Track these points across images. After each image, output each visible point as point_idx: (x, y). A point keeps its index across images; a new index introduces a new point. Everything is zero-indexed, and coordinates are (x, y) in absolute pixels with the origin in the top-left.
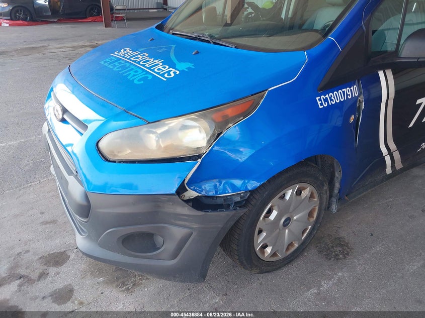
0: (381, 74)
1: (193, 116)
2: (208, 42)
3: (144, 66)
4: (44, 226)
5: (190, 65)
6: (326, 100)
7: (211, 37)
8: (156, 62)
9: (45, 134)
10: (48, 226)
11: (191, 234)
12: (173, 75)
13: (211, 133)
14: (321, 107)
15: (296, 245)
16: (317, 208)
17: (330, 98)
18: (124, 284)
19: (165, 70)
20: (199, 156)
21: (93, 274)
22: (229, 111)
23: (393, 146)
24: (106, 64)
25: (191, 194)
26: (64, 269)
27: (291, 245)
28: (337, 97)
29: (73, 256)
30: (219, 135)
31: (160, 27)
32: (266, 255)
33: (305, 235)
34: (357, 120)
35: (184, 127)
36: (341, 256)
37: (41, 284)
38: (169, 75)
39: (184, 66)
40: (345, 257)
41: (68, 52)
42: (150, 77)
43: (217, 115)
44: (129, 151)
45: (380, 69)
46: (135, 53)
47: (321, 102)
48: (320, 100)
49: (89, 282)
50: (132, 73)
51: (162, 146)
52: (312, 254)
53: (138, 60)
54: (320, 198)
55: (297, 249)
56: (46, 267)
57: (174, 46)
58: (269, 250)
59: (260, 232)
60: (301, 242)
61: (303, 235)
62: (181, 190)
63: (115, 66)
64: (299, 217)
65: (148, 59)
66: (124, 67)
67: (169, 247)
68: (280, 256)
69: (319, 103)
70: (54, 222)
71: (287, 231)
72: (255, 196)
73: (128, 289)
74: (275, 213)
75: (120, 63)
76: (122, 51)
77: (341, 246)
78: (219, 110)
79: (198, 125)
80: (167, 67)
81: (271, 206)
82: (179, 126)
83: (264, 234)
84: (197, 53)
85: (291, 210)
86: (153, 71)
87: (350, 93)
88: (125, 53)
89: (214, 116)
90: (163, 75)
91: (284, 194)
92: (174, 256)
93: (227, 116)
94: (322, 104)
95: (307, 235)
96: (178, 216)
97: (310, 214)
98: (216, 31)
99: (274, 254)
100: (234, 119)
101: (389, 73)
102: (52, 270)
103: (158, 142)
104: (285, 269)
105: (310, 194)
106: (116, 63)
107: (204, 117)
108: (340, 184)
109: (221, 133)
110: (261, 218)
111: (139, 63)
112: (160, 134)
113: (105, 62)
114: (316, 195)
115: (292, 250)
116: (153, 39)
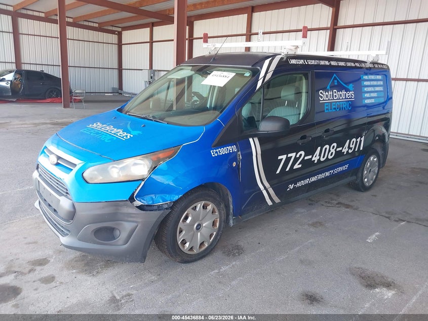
0: (251, 140)
1: (138, 158)
2: (152, 120)
3: (111, 132)
4: (28, 245)
5: (140, 132)
6: (216, 152)
7: (154, 117)
8: (119, 130)
9: (36, 178)
10: (31, 245)
11: (137, 226)
12: (129, 137)
13: (150, 166)
14: (213, 156)
15: (206, 245)
16: (218, 219)
17: (219, 151)
18: (90, 273)
19: (124, 135)
20: (143, 180)
21: (68, 269)
22: (161, 155)
23: (267, 185)
24: (85, 132)
25: (138, 203)
26: (46, 267)
27: (202, 244)
28: (223, 151)
29: (52, 260)
30: (155, 168)
31: (120, 110)
32: (185, 248)
33: (212, 238)
34: (237, 165)
35: (135, 164)
36: (237, 254)
37: (31, 275)
38: (127, 137)
39: (136, 133)
40: (239, 255)
41: (30, 128)
42: (115, 138)
43: (154, 157)
44: (101, 178)
45: (250, 137)
46: (104, 126)
47: (214, 153)
48: (213, 152)
49: (65, 272)
50: (103, 136)
51: (121, 175)
52: (218, 254)
53: (106, 130)
54: (220, 213)
55: (207, 248)
56: (33, 267)
57: (130, 122)
58: (187, 245)
59: (181, 231)
60: (210, 243)
61: (210, 239)
62: (132, 199)
63: (91, 133)
64: (207, 225)
65: (113, 129)
66: (97, 133)
67: (124, 235)
68: (195, 251)
69: (212, 153)
70: (35, 243)
71: (199, 234)
72: (177, 206)
73: (94, 275)
74: (190, 219)
75: (95, 131)
76: (95, 124)
77: (238, 249)
78: (156, 154)
79: (144, 163)
80: (125, 133)
81: (187, 214)
82: (132, 164)
83: (184, 232)
84: (144, 126)
85: (200, 219)
86: (117, 135)
87: (231, 149)
88: (98, 126)
89: (152, 157)
90: (123, 137)
91: (196, 207)
92: (126, 242)
93: (159, 158)
94: (214, 154)
95: (214, 239)
96: (129, 215)
97: (214, 224)
98: (157, 114)
99: (191, 249)
100: (163, 159)
101: (256, 140)
102: (38, 268)
103: (118, 173)
104: (199, 262)
105: (212, 209)
106: (92, 131)
107: (147, 157)
108: (233, 206)
109: (156, 167)
110: (181, 221)
111: (107, 131)
112: (120, 168)
113: (85, 130)
114: (216, 210)
115: (204, 248)
116: (115, 118)
